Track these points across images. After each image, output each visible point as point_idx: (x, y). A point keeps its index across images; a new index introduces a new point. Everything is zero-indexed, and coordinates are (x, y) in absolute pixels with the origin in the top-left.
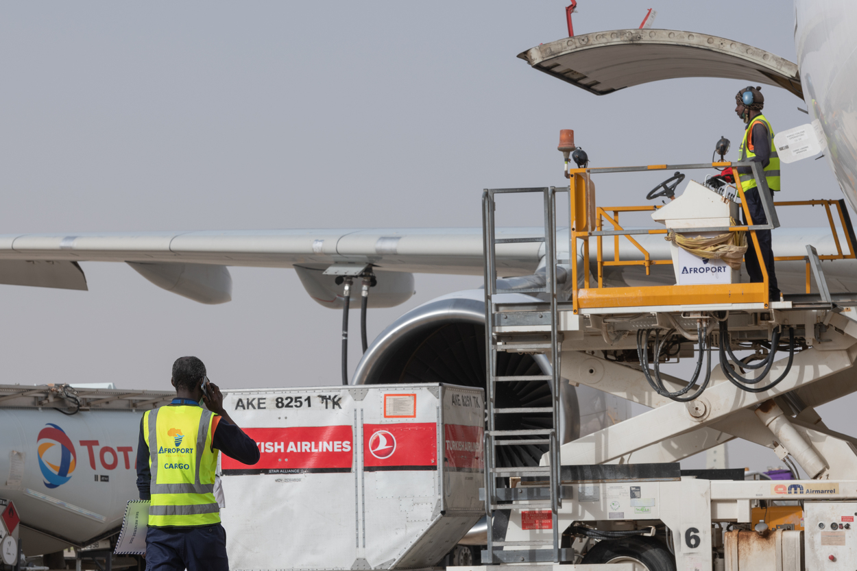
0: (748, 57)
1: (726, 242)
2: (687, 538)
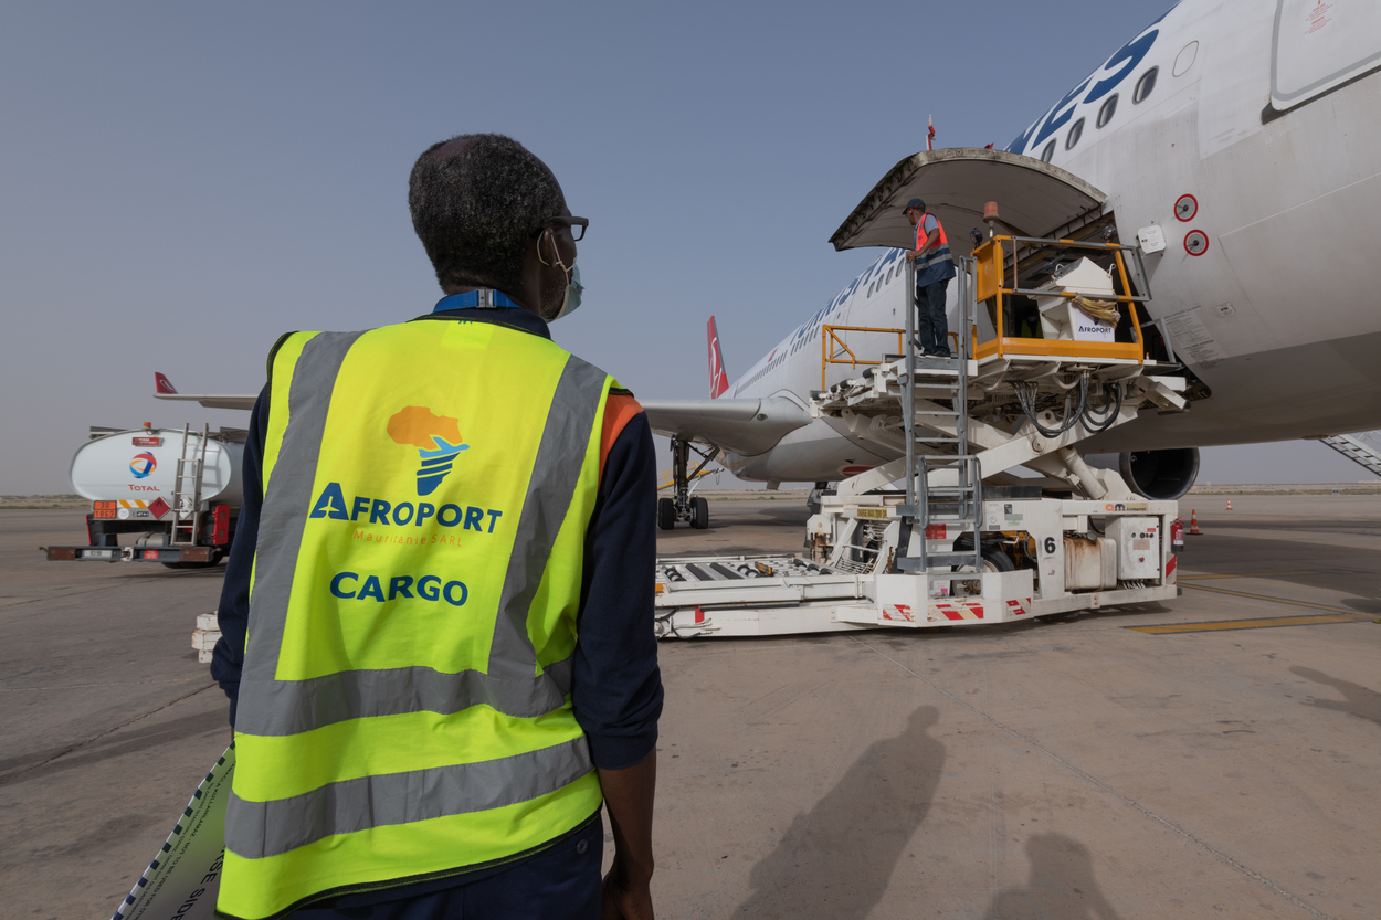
0: (1073, 184)
1: (1111, 308)
2: (1047, 546)
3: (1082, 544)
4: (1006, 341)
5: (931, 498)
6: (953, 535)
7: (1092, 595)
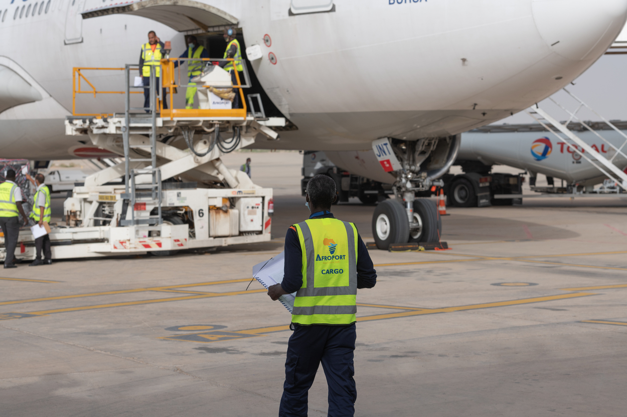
0: (219, 14)
1: (229, 92)
2: (199, 213)
3: (219, 213)
4: (174, 111)
5: (137, 190)
6: (150, 208)
7: (224, 239)
